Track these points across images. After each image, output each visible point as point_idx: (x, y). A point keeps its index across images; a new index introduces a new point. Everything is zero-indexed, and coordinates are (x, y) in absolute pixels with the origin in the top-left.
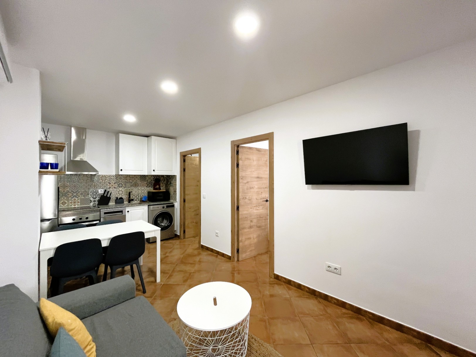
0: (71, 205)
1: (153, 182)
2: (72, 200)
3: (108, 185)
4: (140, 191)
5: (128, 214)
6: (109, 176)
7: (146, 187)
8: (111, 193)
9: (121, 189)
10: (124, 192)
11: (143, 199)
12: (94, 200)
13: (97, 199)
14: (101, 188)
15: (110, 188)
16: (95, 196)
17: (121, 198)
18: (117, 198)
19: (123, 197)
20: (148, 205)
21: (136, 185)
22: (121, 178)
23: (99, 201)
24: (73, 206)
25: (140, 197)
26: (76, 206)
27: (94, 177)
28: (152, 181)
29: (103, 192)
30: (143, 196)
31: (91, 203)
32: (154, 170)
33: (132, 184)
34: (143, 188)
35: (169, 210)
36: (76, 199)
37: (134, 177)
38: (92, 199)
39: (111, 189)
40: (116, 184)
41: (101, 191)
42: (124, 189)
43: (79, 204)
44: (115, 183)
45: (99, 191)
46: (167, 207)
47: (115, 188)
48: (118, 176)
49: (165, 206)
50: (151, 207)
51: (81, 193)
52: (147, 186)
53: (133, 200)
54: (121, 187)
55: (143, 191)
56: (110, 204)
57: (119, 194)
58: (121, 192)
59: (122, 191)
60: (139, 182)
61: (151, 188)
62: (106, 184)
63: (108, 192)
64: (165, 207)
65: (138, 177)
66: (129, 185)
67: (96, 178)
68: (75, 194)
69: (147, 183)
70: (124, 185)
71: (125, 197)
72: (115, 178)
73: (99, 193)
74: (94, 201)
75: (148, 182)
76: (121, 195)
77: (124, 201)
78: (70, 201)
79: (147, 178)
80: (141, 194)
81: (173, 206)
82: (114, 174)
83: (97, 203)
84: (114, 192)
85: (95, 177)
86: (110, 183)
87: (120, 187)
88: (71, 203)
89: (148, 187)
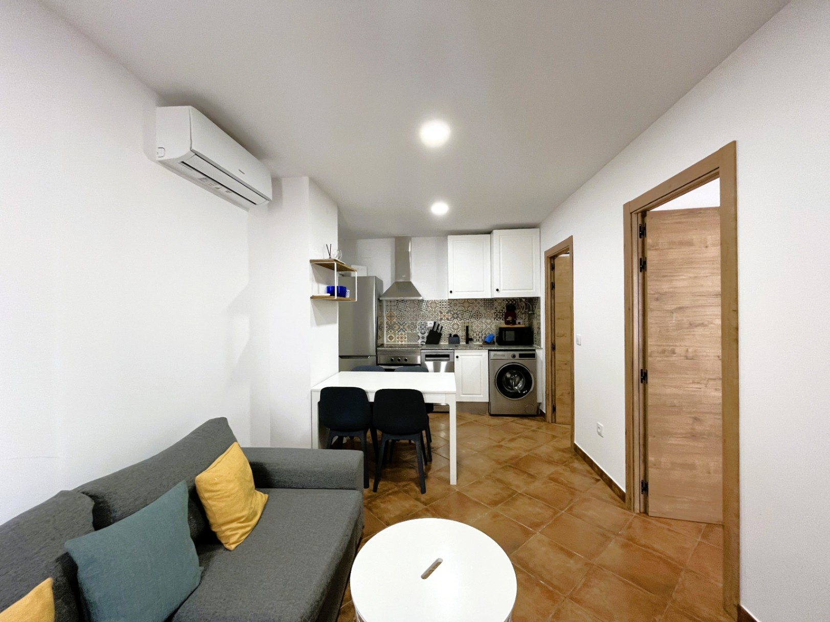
0: (398, 341)
1: (505, 310)
2: (398, 334)
3: (440, 314)
4: (484, 326)
5: (458, 361)
6: (440, 302)
7: (493, 319)
8: (442, 327)
9: (455, 321)
10: (460, 326)
11: (487, 340)
12: (422, 335)
13: (426, 334)
14: (431, 319)
15: (441, 319)
16: (423, 330)
17: (456, 336)
18: (450, 335)
19: (458, 335)
20: (489, 350)
21: (477, 316)
22: (455, 305)
23: (428, 337)
24: (400, 343)
25: (484, 336)
26: (403, 343)
27: (422, 304)
28: (504, 308)
29: (432, 325)
30: (489, 333)
31: (418, 339)
32: (497, 290)
33: (472, 314)
34: (489, 321)
35: (524, 362)
36: (403, 333)
37: (475, 302)
38: (420, 335)
39: (443, 321)
40: (449, 314)
41: (430, 324)
42: (460, 322)
43: (406, 340)
44: (447, 313)
45: (429, 322)
46: (521, 356)
47: (448, 319)
48: (452, 302)
49: (517, 354)
50: (492, 353)
51: (407, 325)
52: (495, 318)
53: (471, 340)
54: (457, 318)
55: (489, 326)
56: (442, 343)
57: (454, 329)
58: (456, 327)
59: (458, 324)
60: (482, 310)
61: (502, 321)
62: (436, 313)
63: (439, 325)
64: (517, 357)
65: (480, 302)
66: (468, 315)
67: (424, 305)
68: (401, 327)
69: (495, 313)
70: (460, 316)
71: (461, 334)
72: (448, 305)
73: (428, 326)
74: (423, 338)
75: (497, 311)
76: (456, 331)
77: (461, 340)
78: (397, 336)
79: (496, 304)
80: (486, 331)
81: (533, 356)
82: (447, 299)
83: (425, 340)
84: (446, 326)
85: (424, 303)
86: (441, 313)
87: (454, 318)
88: (398, 338)
89: (497, 320)
